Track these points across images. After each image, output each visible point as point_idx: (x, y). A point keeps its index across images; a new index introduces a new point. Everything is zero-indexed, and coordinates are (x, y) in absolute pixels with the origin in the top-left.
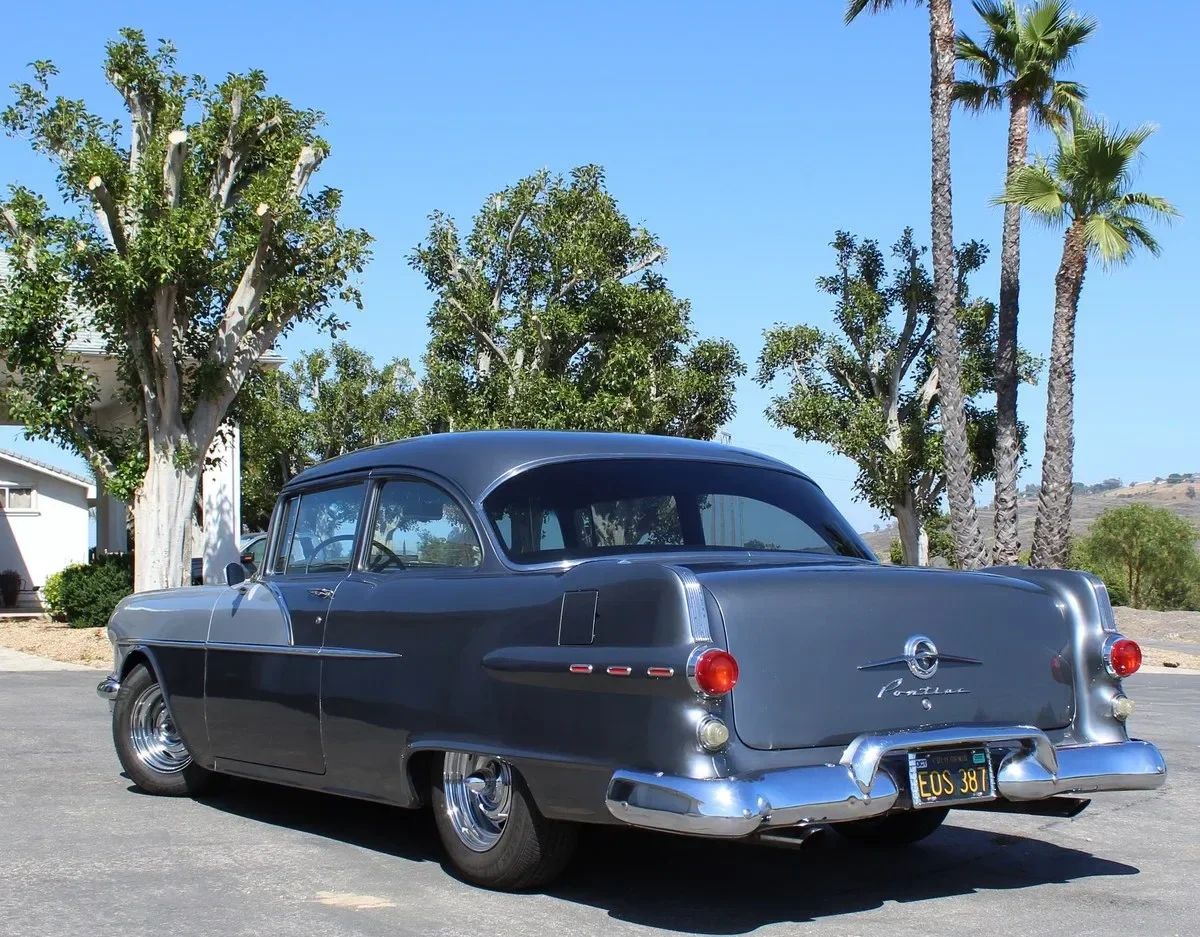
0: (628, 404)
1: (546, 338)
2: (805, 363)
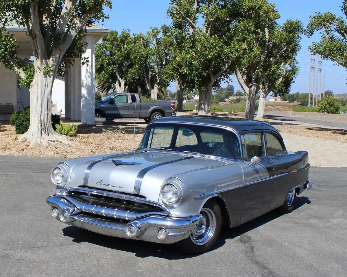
0: (245, 46)
1: (211, 20)
2: (328, 28)
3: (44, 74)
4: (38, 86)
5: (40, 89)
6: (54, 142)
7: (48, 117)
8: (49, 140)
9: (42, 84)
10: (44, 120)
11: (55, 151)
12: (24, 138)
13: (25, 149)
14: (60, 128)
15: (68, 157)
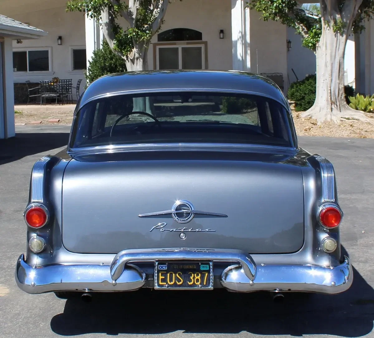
3: (334, 32)
4: (326, 46)
5: (329, 51)
6: (348, 119)
7: (340, 88)
8: (342, 118)
9: (332, 44)
10: (334, 91)
11: (351, 130)
12: (309, 115)
13: (311, 128)
14: (356, 102)
15: (368, 137)
